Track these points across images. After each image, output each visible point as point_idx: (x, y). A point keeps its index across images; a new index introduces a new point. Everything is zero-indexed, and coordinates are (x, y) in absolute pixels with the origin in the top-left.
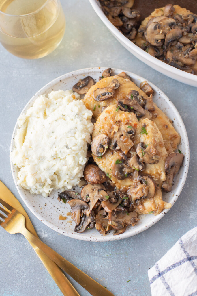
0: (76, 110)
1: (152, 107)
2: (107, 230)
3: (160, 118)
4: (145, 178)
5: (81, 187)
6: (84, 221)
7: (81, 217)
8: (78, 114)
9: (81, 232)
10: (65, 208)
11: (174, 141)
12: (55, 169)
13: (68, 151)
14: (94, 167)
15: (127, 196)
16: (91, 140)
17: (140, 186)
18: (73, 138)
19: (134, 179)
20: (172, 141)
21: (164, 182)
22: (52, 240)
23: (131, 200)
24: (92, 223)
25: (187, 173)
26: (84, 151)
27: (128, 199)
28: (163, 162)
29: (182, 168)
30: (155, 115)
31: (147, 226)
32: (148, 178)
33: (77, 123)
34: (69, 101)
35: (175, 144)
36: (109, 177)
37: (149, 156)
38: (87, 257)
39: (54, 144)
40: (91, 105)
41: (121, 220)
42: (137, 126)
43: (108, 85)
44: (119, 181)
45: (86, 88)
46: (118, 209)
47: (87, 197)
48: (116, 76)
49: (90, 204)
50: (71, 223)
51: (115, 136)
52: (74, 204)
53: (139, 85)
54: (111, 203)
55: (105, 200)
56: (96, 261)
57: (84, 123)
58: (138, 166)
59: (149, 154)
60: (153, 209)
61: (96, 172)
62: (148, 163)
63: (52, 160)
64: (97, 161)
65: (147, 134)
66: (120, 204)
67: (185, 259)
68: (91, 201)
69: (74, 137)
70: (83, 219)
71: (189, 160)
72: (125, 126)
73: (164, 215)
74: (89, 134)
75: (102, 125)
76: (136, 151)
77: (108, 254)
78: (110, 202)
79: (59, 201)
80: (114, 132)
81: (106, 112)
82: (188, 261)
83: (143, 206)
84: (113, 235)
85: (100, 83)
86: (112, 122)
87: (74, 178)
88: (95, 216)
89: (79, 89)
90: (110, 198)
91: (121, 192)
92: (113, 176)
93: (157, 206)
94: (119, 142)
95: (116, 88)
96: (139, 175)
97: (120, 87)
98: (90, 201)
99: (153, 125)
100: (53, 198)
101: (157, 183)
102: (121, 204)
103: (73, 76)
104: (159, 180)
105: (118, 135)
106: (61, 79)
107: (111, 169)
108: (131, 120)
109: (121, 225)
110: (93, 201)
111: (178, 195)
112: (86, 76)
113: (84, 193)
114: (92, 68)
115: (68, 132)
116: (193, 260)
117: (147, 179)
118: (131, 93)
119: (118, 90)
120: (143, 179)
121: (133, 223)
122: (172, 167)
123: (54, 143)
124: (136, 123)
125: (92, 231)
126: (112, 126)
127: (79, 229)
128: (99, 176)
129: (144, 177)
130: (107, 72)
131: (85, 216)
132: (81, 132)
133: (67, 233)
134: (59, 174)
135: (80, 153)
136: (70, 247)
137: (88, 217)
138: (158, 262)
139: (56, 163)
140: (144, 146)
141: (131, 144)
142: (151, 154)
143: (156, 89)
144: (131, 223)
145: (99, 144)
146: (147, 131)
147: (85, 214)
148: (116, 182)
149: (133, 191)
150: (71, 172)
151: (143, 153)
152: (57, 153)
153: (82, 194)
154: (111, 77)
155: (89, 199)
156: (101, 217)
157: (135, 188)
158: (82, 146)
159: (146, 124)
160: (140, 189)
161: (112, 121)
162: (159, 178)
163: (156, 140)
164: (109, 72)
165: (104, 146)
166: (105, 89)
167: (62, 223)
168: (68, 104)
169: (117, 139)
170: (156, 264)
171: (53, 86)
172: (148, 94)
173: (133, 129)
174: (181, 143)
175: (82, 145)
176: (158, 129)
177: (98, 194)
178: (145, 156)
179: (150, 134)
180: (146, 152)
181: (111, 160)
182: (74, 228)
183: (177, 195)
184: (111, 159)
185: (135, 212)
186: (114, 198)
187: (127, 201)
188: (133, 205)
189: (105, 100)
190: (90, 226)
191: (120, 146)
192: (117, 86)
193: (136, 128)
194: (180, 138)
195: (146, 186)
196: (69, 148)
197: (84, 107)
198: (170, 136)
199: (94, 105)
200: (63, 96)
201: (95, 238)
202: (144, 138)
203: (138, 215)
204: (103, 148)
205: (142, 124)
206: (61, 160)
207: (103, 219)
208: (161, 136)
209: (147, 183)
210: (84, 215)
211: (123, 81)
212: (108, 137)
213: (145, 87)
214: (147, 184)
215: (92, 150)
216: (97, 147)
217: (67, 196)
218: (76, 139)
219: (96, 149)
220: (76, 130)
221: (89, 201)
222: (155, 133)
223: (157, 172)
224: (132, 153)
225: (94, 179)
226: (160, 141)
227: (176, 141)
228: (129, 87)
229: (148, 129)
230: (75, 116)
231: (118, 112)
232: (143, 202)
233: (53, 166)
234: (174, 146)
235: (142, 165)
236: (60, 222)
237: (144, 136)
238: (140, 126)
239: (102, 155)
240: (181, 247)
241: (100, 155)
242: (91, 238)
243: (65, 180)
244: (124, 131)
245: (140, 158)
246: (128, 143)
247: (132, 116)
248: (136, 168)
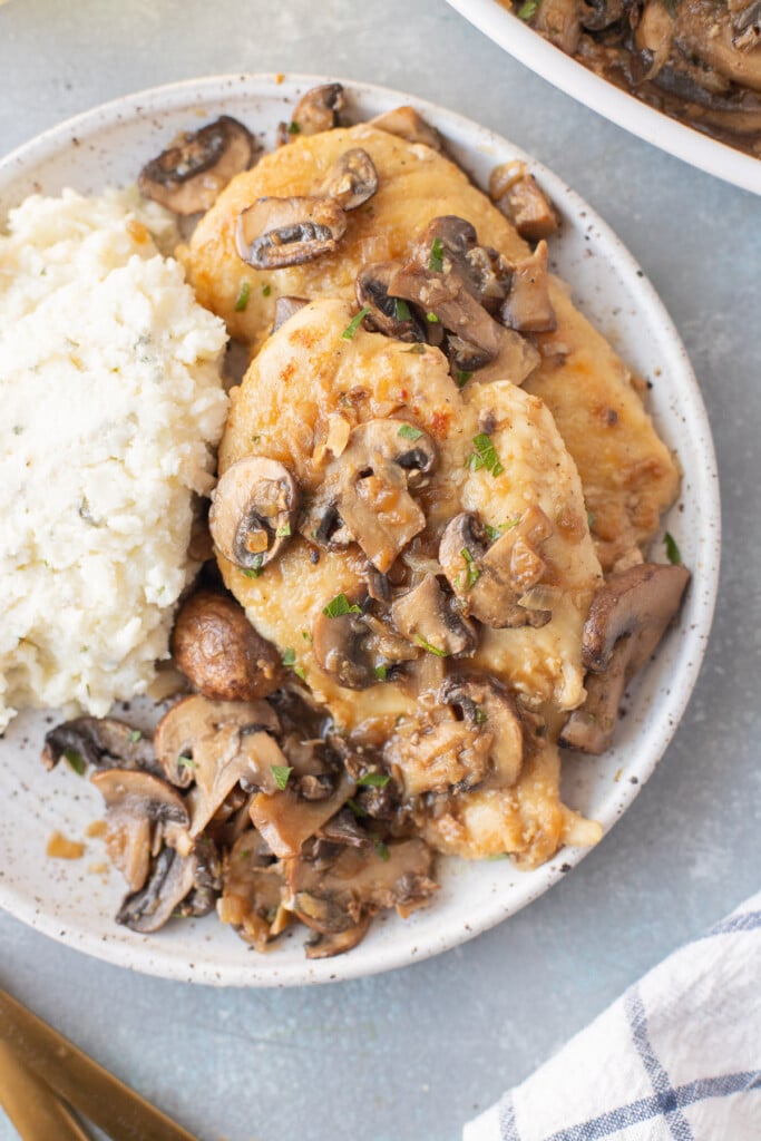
0: (140, 317)
1: (543, 315)
2: (275, 929)
3: (580, 368)
4: (476, 692)
5: (157, 705)
6: (165, 875)
7: (150, 853)
8: (147, 340)
9: (151, 928)
10: (77, 798)
11: (648, 494)
12: (23, 623)
13: (90, 536)
14: (221, 618)
15: (384, 768)
16: (210, 479)
17: (448, 731)
18: (115, 469)
19: (422, 691)
20: (634, 492)
21: (573, 716)
23: (400, 790)
24: (202, 892)
26: (172, 532)
27: (384, 783)
28: (576, 617)
29: (675, 638)
30: (553, 353)
31: (471, 926)
32: (490, 695)
33: (138, 390)
34: (113, 261)
35: (651, 511)
36: (298, 670)
37: (501, 589)
38: (179, 1034)
39: (22, 491)
40: (226, 282)
41: (346, 885)
42: (452, 425)
43: (319, 182)
44: (347, 694)
45: (209, 182)
46: (333, 832)
47: (185, 761)
48: (366, 130)
49: (195, 795)
50: (105, 876)
51: (330, 471)
52: (122, 793)
53: (484, 180)
54: (301, 798)
55: (268, 787)
56: (224, 1055)
57: (175, 394)
58: (444, 632)
59: (504, 577)
60: (510, 846)
61: (232, 642)
62: (495, 623)
63: (10, 574)
64: (234, 582)
65: (498, 470)
66: (345, 806)
67: (643, 1102)
68: (201, 784)
69: (122, 461)
70: (162, 865)
71: (711, 599)
72: (385, 428)
73: (563, 874)
74: (203, 445)
75: (270, 408)
76: (435, 556)
77: (281, 1029)
78: (296, 795)
79: (49, 770)
80: (329, 452)
81: (295, 336)
82: (659, 1117)
83: (462, 823)
84: (302, 952)
85: (279, 162)
86: (319, 393)
87: (121, 665)
88: (220, 859)
89: (171, 185)
90: (295, 778)
91: (351, 744)
92: (315, 668)
93: (531, 832)
94: (351, 505)
95: (359, 200)
96: (445, 676)
97: (379, 195)
98: (198, 782)
99: (534, 421)
100: (20, 743)
101: (538, 719)
102: (351, 803)
103: (141, 115)
104: (549, 702)
105: (344, 470)
106: (78, 134)
107: (305, 635)
108: (420, 392)
109: (346, 910)
110: (210, 789)
111: (642, 780)
112: (212, 118)
113: (171, 743)
114: (243, 78)
115: (94, 437)
116: (685, 1104)
117: (484, 700)
118: (433, 232)
119: (371, 208)
120: (465, 697)
121: (406, 903)
122: (622, 639)
123: (19, 488)
124: (445, 412)
125: (204, 926)
126: (317, 415)
127: (141, 915)
128: (243, 668)
129: (471, 686)
130: (320, 103)
131: (168, 851)
132: (159, 439)
133: (78, 935)
134: (46, 641)
135: (148, 549)
137: (186, 859)
138: (517, 1095)
139: (30, 591)
140: (478, 534)
141: (410, 519)
142: (511, 577)
143: (572, 205)
144: (395, 902)
145: (245, 508)
146: (503, 455)
147: (168, 843)
148: (331, 698)
149: (414, 749)
150: (102, 641)
151: (469, 572)
152: (37, 540)
153: (161, 740)
154: (340, 133)
155: (194, 775)
156: (249, 863)
157: (422, 733)
158: (164, 512)
159: (500, 417)
160: (450, 746)
161: (323, 386)
162: (548, 693)
163: (547, 506)
164: (331, 102)
165: (273, 523)
166: (296, 204)
167: (59, 874)
168: (102, 280)
169: (339, 490)
170: (505, 1100)
171: (39, 167)
172: (530, 234)
173: (427, 450)
174: (680, 502)
175: (161, 507)
176: (559, 443)
177: (239, 751)
178: (481, 585)
179: (514, 471)
180: (491, 569)
181: (306, 592)
182: (119, 903)
183: (634, 781)
184: (310, 586)
185: (421, 846)
186: (319, 778)
187: (380, 796)
188: (412, 816)
189: (293, 264)
190: (195, 903)
191: (356, 525)
192: (362, 192)
193: (445, 437)
194: (681, 477)
195: (480, 733)
196: (96, 519)
197: (187, 293)
198: (627, 466)
199: (242, 282)
200: (83, 228)
201: (212, 968)
202: (481, 489)
203: (435, 854)
204: (264, 534)
205: (478, 413)
206: (56, 578)
207: (257, 873)
208: (576, 484)
209: (484, 719)
210: (164, 846)
211: (398, 161)
212: (293, 479)
213: (514, 195)
214: (482, 723)
215: (213, 527)
216: (239, 524)
217: (89, 742)
218: (131, 476)
219: (232, 532)
220: (134, 429)
221: (193, 784)
222: (541, 465)
223: (541, 663)
224: (417, 565)
225: (217, 679)
226: (569, 511)
227: (654, 496)
228: (431, 194)
229: (509, 444)
230: (131, 347)
231: (355, 339)
232: (460, 804)
233: (12, 606)
234: (640, 519)
235: (464, 629)
236: (50, 868)
237: (484, 483)
238: (464, 426)
239: (263, 563)
240: (632, 1036)
241: (249, 565)
242: (192, 966)
243: (76, 672)
244: (380, 452)
245: (457, 593)
246: (395, 514)
247: (428, 370)
248: (431, 646)
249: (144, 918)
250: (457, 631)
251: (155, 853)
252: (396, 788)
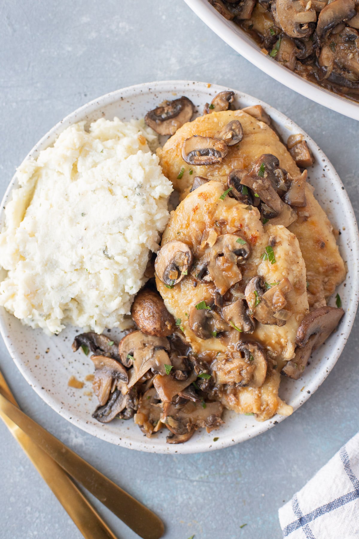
0: (139, 176)
1: (300, 200)
2: (156, 429)
3: (313, 223)
4: (251, 348)
5: (122, 332)
6: (115, 401)
7: (110, 391)
8: (140, 186)
9: (106, 421)
10: (84, 364)
11: (332, 278)
12: (73, 292)
13: (106, 262)
14: (154, 302)
15: (210, 372)
17: (237, 362)
18: (120, 237)
19: (230, 344)
20: (327, 276)
21: (289, 363)
23: (215, 381)
24: (129, 410)
25: (340, 351)
26: (139, 265)
27: (209, 378)
28: (296, 324)
29: (335, 336)
30: (303, 216)
31: (235, 440)
32: (257, 350)
33: (134, 207)
34: (131, 151)
35: (333, 284)
36: (181, 328)
37: (268, 309)
39: (81, 240)
40: (175, 166)
41: (187, 416)
42: (258, 241)
43: (219, 132)
44: (200, 340)
45: (174, 123)
46: (185, 394)
47: (130, 357)
48: (241, 113)
49: (132, 371)
50: (90, 397)
51: (207, 252)
52: (102, 366)
53: (286, 139)
54: (175, 379)
57: (149, 210)
58: (243, 322)
59: (269, 304)
60: (255, 411)
61: (157, 313)
63: (71, 272)
65: (274, 261)
66: (192, 384)
68: (135, 367)
69: (124, 234)
70: (114, 396)
71: (351, 324)
72: (231, 238)
73: (274, 425)
74: (157, 232)
75: (186, 222)
76: (243, 292)
78: (173, 377)
79: (74, 352)
80: (207, 244)
81: (201, 195)
83: (238, 398)
85: (204, 120)
86: (207, 219)
87: (110, 315)
88: (138, 398)
89: (158, 121)
90: (173, 370)
91: (198, 360)
92: (188, 328)
93: (264, 406)
94: (213, 267)
95: (234, 142)
96: (240, 340)
97: (242, 141)
98: (134, 366)
99: (291, 244)
100: (64, 338)
101: (274, 362)
102: (194, 383)
103: (151, 92)
104: (280, 355)
105: (213, 251)
106: (123, 96)
107: (186, 314)
108: (247, 226)
109: (186, 426)
110: (139, 370)
111: (312, 392)
112: (179, 96)
113: (126, 348)
114: (194, 83)
115: (114, 223)
117: (254, 351)
118: (262, 160)
119: (238, 146)
120: (246, 349)
121: (210, 427)
122: (313, 336)
123: (80, 238)
124: (256, 235)
125: (128, 423)
126: (205, 228)
127: (103, 415)
128: (159, 324)
129: (249, 345)
130: (224, 98)
131: (119, 393)
132: (140, 228)
133: (77, 419)
134: (81, 300)
135: (129, 271)
137: (125, 396)
139: (78, 280)
140: (262, 286)
141: (236, 276)
142: (273, 305)
143: (320, 156)
144: (205, 426)
145: (171, 261)
146: (277, 256)
147: (118, 388)
148: (193, 340)
149: (223, 366)
150: (104, 304)
151: (256, 301)
152: (84, 260)
153: (121, 348)
154: (230, 112)
155: (133, 363)
156: (150, 401)
157: (227, 360)
158: (137, 257)
159: (278, 240)
160: (237, 367)
161: (209, 217)
162: (280, 352)
163: (291, 278)
164: (228, 99)
165: (181, 268)
166: (208, 140)
167: (72, 394)
168: (126, 158)
169: (209, 260)
171: (106, 106)
172: (302, 166)
173: (247, 250)
174: (345, 282)
175: (136, 255)
176: (300, 254)
177: (153, 356)
178: (260, 306)
179: (280, 263)
180: (265, 300)
181: (189, 297)
182: (94, 409)
183: (309, 392)
184: (191, 295)
185: (219, 405)
186: (183, 372)
187: (206, 383)
188: (218, 392)
189: (204, 164)
190: (125, 414)
191: (214, 275)
192: (236, 139)
193: (255, 245)
194: (347, 273)
195: (250, 364)
196: (110, 256)
197: (159, 169)
198: (326, 266)
199: (182, 168)
200: (120, 135)
201: (128, 442)
202: (265, 268)
203: (224, 408)
204: (177, 273)
205: (269, 237)
206: (90, 275)
207: (152, 406)
208: (304, 271)
209: (253, 359)
211: (252, 128)
212: (192, 252)
213: (297, 148)
214: (252, 360)
215: (156, 266)
216: (167, 267)
217: (92, 343)
218: (126, 240)
219: (163, 269)
220: (130, 222)
221: (132, 366)
222: (291, 262)
223: (279, 340)
224: (235, 294)
225: (149, 326)
226: (300, 282)
227: (334, 279)
228: (264, 144)
229: (280, 252)
230: (134, 188)
231: (225, 200)
232: (238, 391)
233: (70, 285)
234: (328, 287)
235: (250, 322)
236: (69, 391)
237: (267, 266)
238: (262, 242)
239: (174, 284)
241: (169, 284)
242: (120, 439)
243: (92, 315)
244: (228, 247)
245: (250, 308)
246: (230, 273)
247: (252, 217)
248: (236, 327)
249: (103, 417)
250: (247, 323)
251: (112, 392)
252: (213, 381)
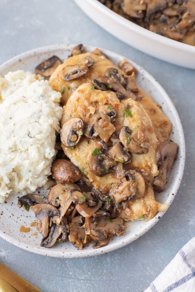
0: (40, 91)
1: (135, 88)
2: (85, 242)
3: (145, 101)
4: (132, 172)
5: (48, 189)
6: (53, 232)
7: (49, 226)
8: (42, 96)
9: (50, 246)
10: (27, 217)
11: (165, 129)
12: (14, 164)
13: (31, 140)
14: (64, 162)
15: (109, 197)
16: (60, 128)
17: (125, 183)
18: (37, 124)
19: (117, 174)
20: (162, 128)
21: (156, 178)
22: (11, 259)
23: (114, 202)
24: (64, 234)
25: (183, 166)
26: (51, 140)
27: (110, 200)
28: (154, 151)
29: (177, 161)
30: (139, 97)
31: (137, 235)
32: (136, 172)
33: (42, 105)
34: (31, 82)
35: (166, 133)
36: (85, 173)
37: (136, 143)
38: (59, 280)
39: (13, 132)
40: (59, 87)
41: (103, 229)
42: (119, 106)
43: (80, 62)
44: (98, 178)
45: (52, 69)
46: (98, 213)
47: (57, 200)
48: (89, 53)
49: (61, 209)
50: (36, 236)
51: (91, 119)
52: (40, 210)
54: (89, 206)
55: (80, 202)
56: (71, 285)
57: (50, 106)
58: (123, 156)
59: (136, 140)
60: (144, 213)
61: (68, 167)
62: (135, 152)
63: (10, 153)
64: (68, 153)
65: (131, 116)
66: (100, 209)
67: (190, 275)
69: (38, 122)
70: (52, 229)
71: (184, 150)
72: (104, 107)
73: (159, 220)
74: (57, 119)
75: (74, 108)
76: (118, 138)
77: (87, 276)
78: (87, 206)
79: (20, 208)
80: (91, 115)
81: (79, 91)
83: (131, 209)
84: (92, 248)
85: (69, 61)
86: (86, 103)
87: (39, 176)
88: (68, 224)
89: (43, 70)
90: (87, 201)
91: (101, 192)
92: (90, 172)
93: (149, 208)
94: (97, 126)
95: (90, 65)
96: (123, 169)
97: (94, 65)
98: (61, 205)
99: (138, 106)
100: (11, 204)
101: (148, 179)
103: (36, 55)
104: (150, 174)
105: (95, 118)
106: (21, 58)
107: (86, 163)
108: (111, 100)
109: (104, 234)
110: (64, 205)
111: (175, 194)
112: (52, 55)
113: (53, 196)
114: (59, 45)
115: (31, 117)
117: (134, 173)
118: (108, 70)
119: (92, 68)
120: (129, 173)
121: (119, 232)
122: (165, 158)
123: (12, 131)
124: (117, 104)
125: (65, 245)
126: (86, 108)
127: (48, 243)
128: (71, 173)
129: (130, 170)
130: (78, 48)
132: (48, 116)
133: (31, 247)
134: (19, 171)
135: (46, 144)
136: (35, 269)
137: (59, 227)
138: (154, 282)
139: (15, 157)
140: (128, 131)
141: (112, 129)
142: (138, 140)
143: (138, 68)
144: (116, 232)
145: (71, 130)
146: (132, 113)
147: (54, 222)
148: (94, 180)
149: (117, 190)
150: (34, 168)
151: (128, 140)
152: (17, 144)
153: (50, 197)
155: (60, 203)
156: (76, 226)
157: (119, 186)
158: (49, 134)
159: (130, 105)
160: (126, 186)
161: (87, 101)
162: (149, 172)
163: (144, 123)
164: (80, 48)
165: (78, 132)
166: (75, 66)
167: (24, 236)
168: (30, 85)
169: (94, 123)
170: (151, 284)
171: (11, 66)
172: (129, 73)
174: (172, 132)
175: (49, 133)
176: (145, 111)
177: (72, 196)
178: (131, 143)
179: (135, 116)
180: (133, 138)
182: (41, 241)
183: (173, 194)
184: (87, 150)
185: (120, 219)
186: (93, 201)
187: (109, 204)
188: (117, 209)
189: (76, 79)
190: (62, 238)
191: (99, 131)
192: (91, 63)
193: (118, 110)
194: (172, 126)
195: (134, 182)
196: (32, 136)
197: (50, 88)
198: (160, 122)
199: (63, 87)
200: (23, 78)
201: (69, 253)
203: (125, 221)
204: (76, 136)
205: (125, 104)
206: (22, 153)
207: (78, 228)
208: (150, 120)
210: (53, 224)
211: (97, 59)
212: (83, 120)
213: (125, 66)
214: (134, 179)
216: (69, 135)
217: (30, 200)
218: (41, 125)
219: (67, 138)
220: (41, 113)
221: (60, 206)
222: (142, 115)
223: (147, 164)
224: (114, 141)
225: (65, 177)
226: (149, 125)
227: (167, 129)
228: (106, 65)
229: (133, 110)
230: (39, 97)
231: (94, 91)
232: (130, 204)
233: (11, 161)
234: (164, 135)
235: (128, 155)
236: (21, 235)
237: (129, 120)
238: (122, 107)
239: (76, 144)
240: (183, 259)
241: (72, 145)
242: (63, 253)
243: (27, 179)
244: (103, 113)
245: (125, 146)
246: (108, 127)
247: (112, 95)
248: (120, 160)
249: (48, 244)
250: (126, 156)
251: (50, 226)
252: (113, 202)
